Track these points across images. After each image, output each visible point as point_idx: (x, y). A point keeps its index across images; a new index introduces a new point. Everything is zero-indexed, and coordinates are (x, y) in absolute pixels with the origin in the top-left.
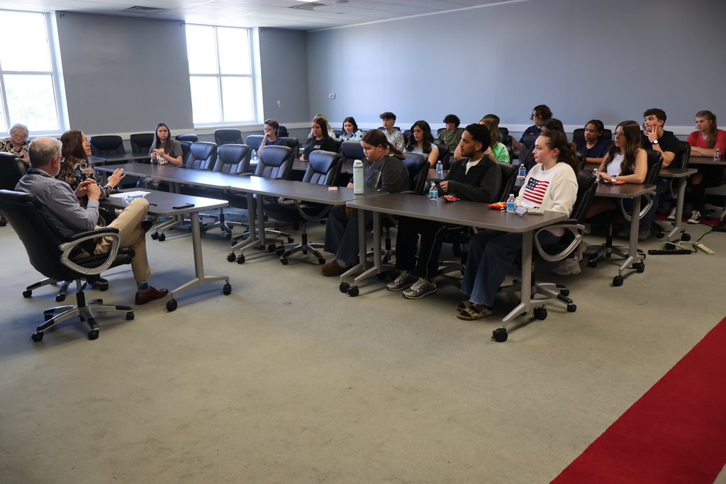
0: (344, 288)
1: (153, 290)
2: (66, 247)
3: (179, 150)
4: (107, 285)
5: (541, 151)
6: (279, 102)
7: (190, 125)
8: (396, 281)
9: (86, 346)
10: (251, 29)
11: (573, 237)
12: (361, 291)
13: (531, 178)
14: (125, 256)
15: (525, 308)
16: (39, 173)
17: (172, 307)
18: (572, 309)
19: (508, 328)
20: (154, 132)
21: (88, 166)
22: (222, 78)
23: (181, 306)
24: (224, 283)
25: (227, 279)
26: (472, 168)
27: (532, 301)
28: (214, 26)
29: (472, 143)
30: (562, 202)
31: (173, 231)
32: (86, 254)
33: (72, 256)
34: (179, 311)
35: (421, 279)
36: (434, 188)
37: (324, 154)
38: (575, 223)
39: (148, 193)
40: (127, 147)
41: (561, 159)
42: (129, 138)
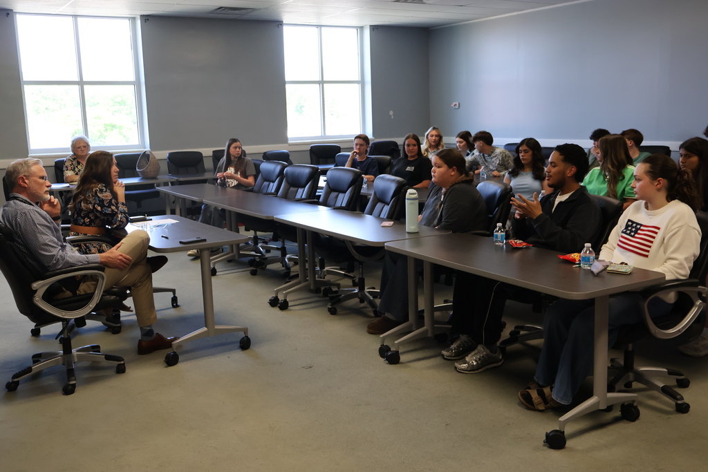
0: (384, 351)
1: (160, 338)
2: (40, 286)
3: (251, 170)
4: (120, 327)
5: (641, 183)
6: (391, 113)
7: (284, 139)
8: (453, 346)
9: (60, 402)
10: (362, 28)
11: (692, 305)
12: (403, 358)
13: (629, 221)
14: (113, 297)
15: (598, 403)
16: (16, 198)
17: (172, 361)
18: (683, 409)
19: (568, 430)
20: (225, 148)
21: (106, 191)
22: (325, 85)
23: (183, 361)
24: (242, 335)
25: (245, 330)
26: (560, 203)
27: (610, 395)
28: (317, 26)
29: (561, 166)
30: (681, 256)
31: (231, 264)
32: (68, 294)
33: (48, 297)
34: (181, 366)
35: (480, 348)
36: (500, 229)
37: (389, 180)
38: (696, 285)
39: (175, 221)
40: (208, 164)
41: (673, 194)
42: (211, 154)
